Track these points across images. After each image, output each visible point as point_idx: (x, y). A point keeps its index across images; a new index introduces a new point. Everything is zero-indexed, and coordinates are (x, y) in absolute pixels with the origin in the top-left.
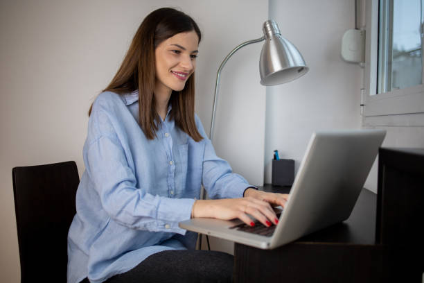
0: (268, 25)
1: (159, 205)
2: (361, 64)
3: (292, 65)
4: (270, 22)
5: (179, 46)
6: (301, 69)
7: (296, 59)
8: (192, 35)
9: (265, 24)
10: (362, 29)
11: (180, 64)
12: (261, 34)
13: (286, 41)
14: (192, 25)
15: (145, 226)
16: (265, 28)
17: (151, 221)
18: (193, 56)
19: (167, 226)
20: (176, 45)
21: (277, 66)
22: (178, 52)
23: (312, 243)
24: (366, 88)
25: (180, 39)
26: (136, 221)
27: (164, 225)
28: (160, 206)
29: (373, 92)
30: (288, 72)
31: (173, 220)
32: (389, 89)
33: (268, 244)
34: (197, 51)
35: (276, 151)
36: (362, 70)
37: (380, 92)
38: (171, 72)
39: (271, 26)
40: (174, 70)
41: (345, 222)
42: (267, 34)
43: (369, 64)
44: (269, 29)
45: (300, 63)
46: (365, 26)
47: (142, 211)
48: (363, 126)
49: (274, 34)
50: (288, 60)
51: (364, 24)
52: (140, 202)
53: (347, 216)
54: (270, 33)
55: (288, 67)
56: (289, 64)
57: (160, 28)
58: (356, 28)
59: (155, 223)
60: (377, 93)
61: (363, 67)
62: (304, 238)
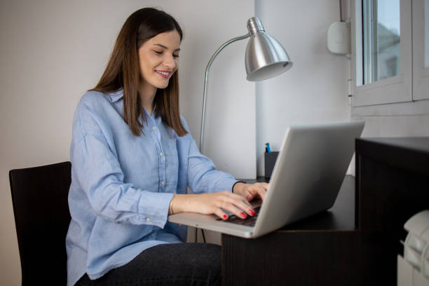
0: (252, 23)
2: (348, 56)
3: (276, 60)
4: (254, 19)
5: (162, 46)
6: (286, 64)
7: (280, 55)
8: (173, 34)
9: (249, 21)
10: (347, 21)
11: (163, 63)
12: (246, 32)
13: (268, 36)
14: (173, 24)
15: (128, 219)
16: (249, 25)
17: (133, 215)
18: (175, 56)
19: (148, 220)
20: (159, 45)
21: (261, 62)
22: (160, 53)
23: (294, 231)
24: (353, 79)
25: (163, 39)
26: (119, 216)
27: (146, 218)
28: (141, 200)
29: (359, 83)
30: (273, 67)
31: (152, 214)
32: (375, 78)
33: (251, 234)
34: (179, 50)
35: (267, 144)
36: (349, 61)
37: (366, 83)
38: (155, 71)
39: (255, 24)
40: (158, 69)
41: (330, 210)
42: (251, 31)
43: (355, 55)
44: (253, 26)
45: (284, 59)
46: (350, 18)
47: (123, 206)
48: (352, 116)
49: (258, 31)
50: (272, 56)
51: (349, 16)
52: (123, 198)
53: (331, 204)
54: (254, 29)
55: (273, 63)
56: (273, 59)
57: (143, 28)
58: (341, 21)
59: (137, 217)
60: (363, 83)
61: (350, 59)
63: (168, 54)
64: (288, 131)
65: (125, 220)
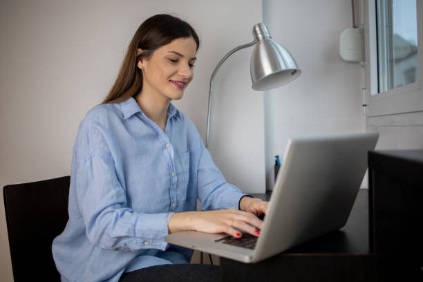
0: (257, 29)
1: (136, 221)
2: (362, 63)
3: (283, 68)
4: (259, 25)
5: (177, 53)
6: (294, 72)
7: (287, 62)
8: (190, 41)
9: (255, 28)
10: (361, 27)
11: (179, 73)
12: (251, 39)
13: (275, 42)
14: (190, 31)
15: (125, 245)
16: (255, 31)
17: (130, 239)
18: (191, 65)
19: (146, 243)
20: (174, 52)
21: (267, 70)
22: (175, 61)
23: (300, 254)
24: (368, 88)
25: (179, 45)
27: (144, 242)
28: (138, 223)
29: (374, 91)
30: (280, 75)
31: (151, 236)
32: (391, 86)
33: (251, 258)
34: (195, 59)
35: (277, 157)
36: (363, 69)
37: (381, 90)
38: (170, 81)
39: (261, 30)
40: (173, 79)
41: (342, 229)
42: (257, 38)
43: (369, 62)
44: (259, 32)
45: (291, 66)
46: (363, 25)
47: (120, 231)
48: (367, 126)
49: (264, 37)
50: (279, 64)
51: (362, 22)
52: (118, 222)
53: (344, 223)
54: (260, 36)
55: (279, 70)
56: (280, 67)
58: (354, 27)
59: (135, 241)
60: (379, 92)
61: (364, 66)
62: (292, 250)
63: (184, 63)
64: (289, 143)
65: (123, 245)
